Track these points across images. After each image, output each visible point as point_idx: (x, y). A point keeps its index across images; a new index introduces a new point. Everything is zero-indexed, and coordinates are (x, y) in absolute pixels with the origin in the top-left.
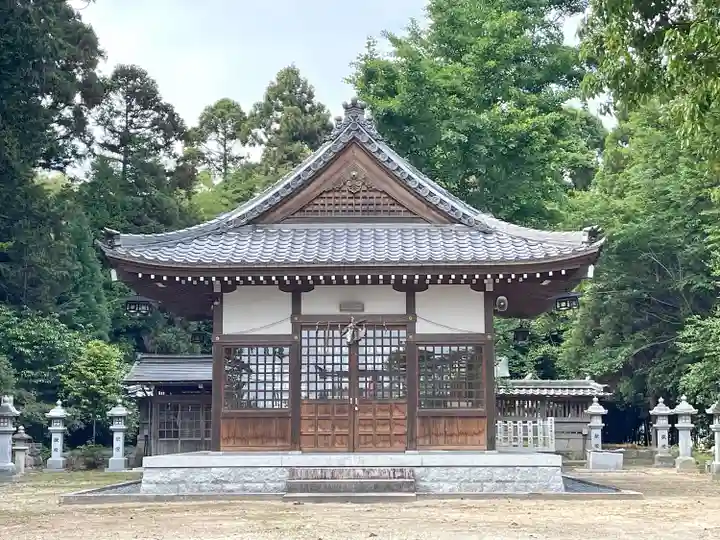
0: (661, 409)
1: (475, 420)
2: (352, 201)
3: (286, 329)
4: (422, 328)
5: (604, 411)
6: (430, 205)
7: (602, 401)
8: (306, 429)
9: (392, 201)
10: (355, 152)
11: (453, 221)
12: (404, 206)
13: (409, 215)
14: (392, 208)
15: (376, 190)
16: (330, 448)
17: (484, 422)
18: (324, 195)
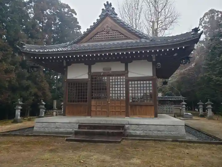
0: (200, 103)
1: (150, 107)
2: (107, 35)
3: (86, 76)
4: (130, 75)
8: (93, 108)
9: (120, 34)
10: (108, 19)
12: (124, 35)
13: (125, 37)
14: (120, 36)
15: (115, 31)
17: (153, 107)
18: (99, 34)
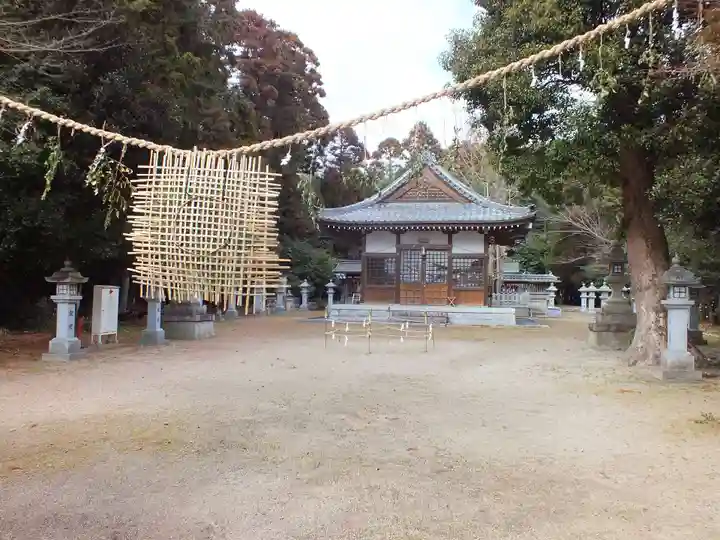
0: (583, 289)
2: (424, 192)
3: (393, 250)
4: (455, 251)
5: (555, 289)
6: (460, 195)
7: (556, 285)
8: (402, 294)
9: (442, 193)
10: (427, 170)
11: (470, 201)
12: (448, 195)
14: (442, 195)
15: (435, 188)
16: (413, 303)
17: (483, 293)
18: (412, 190)
